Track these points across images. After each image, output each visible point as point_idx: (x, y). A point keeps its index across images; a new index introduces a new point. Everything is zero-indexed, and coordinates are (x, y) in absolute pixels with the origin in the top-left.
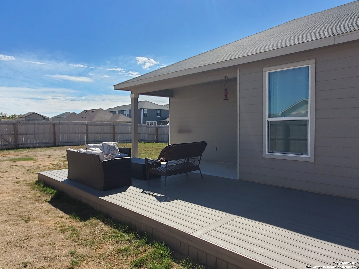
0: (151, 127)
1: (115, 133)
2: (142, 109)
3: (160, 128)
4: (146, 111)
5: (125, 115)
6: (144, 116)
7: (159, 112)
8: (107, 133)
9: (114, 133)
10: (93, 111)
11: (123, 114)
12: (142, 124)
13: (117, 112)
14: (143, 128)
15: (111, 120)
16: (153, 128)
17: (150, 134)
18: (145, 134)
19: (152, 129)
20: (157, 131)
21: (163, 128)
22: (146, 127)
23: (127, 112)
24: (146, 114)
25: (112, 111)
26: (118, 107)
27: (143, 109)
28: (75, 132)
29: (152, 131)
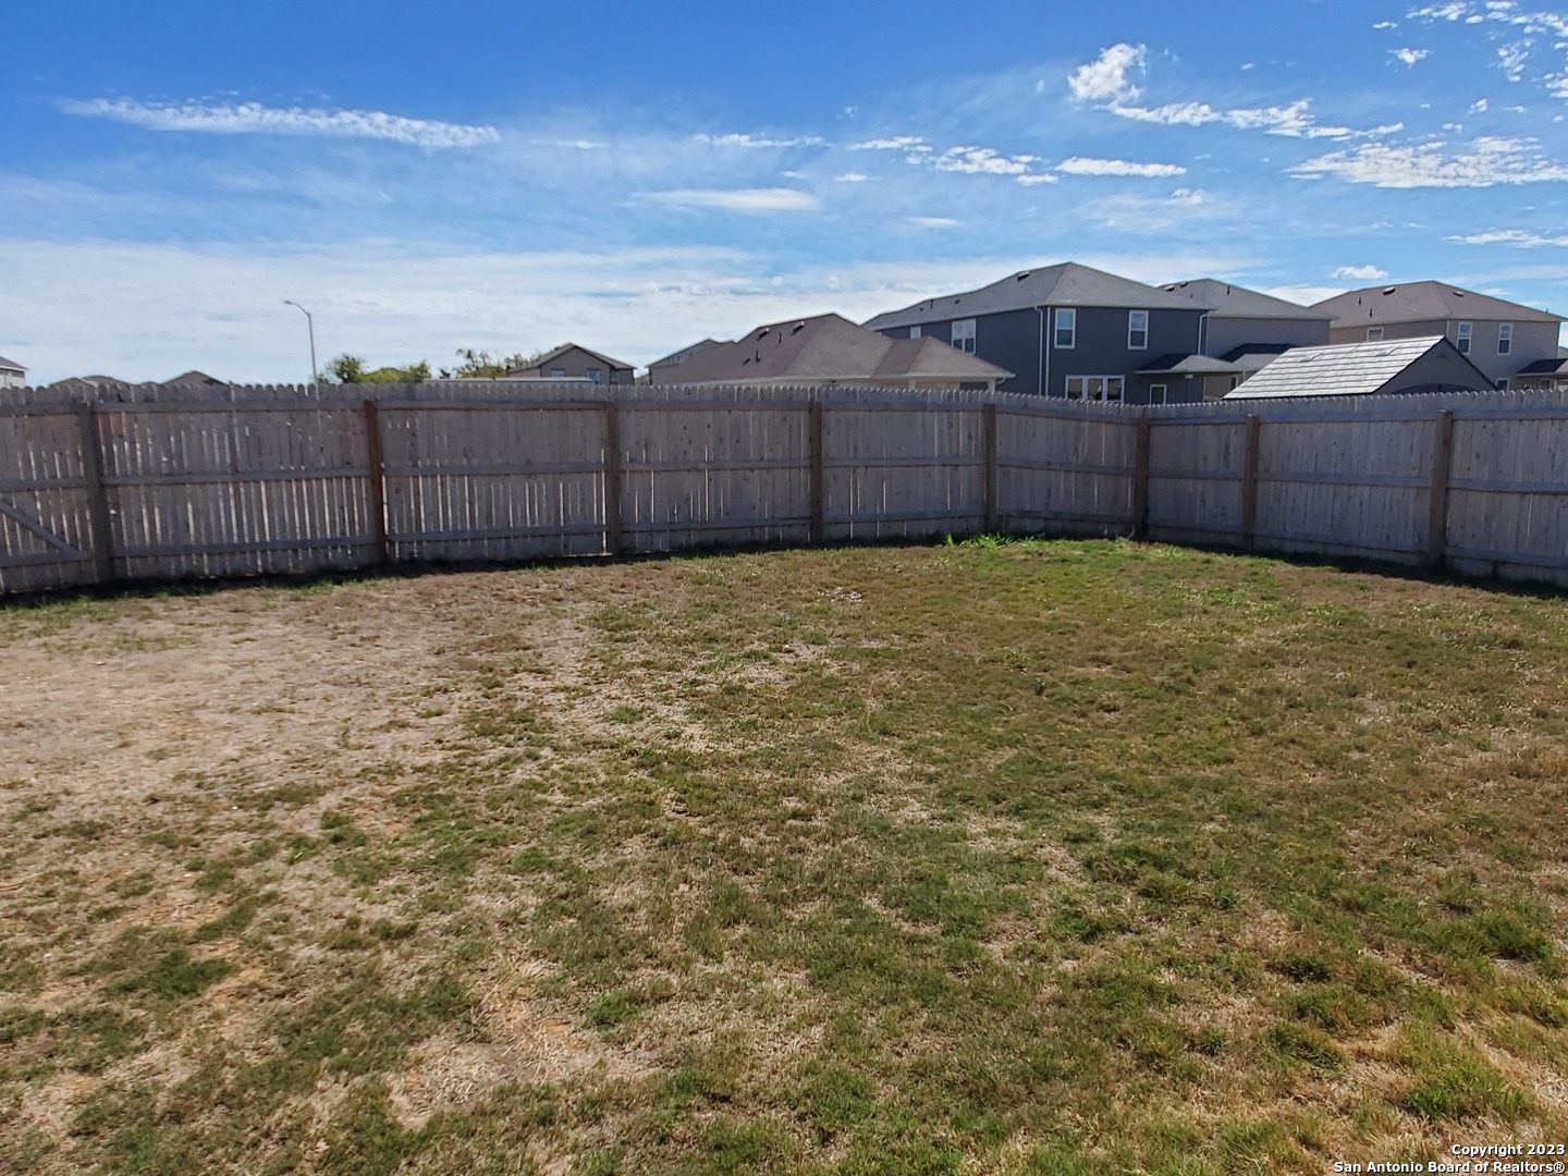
0: (1097, 419)
1: (825, 463)
2: (1046, 307)
3: (1167, 421)
4: (1066, 322)
5: (958, 344)
6: (1056, 346)
7: (1139, 323)
8: (762, 464)
9: (816, 463)
10: (796, 327)
11: (945, 337)
12: (1043, 394)
13: (916, 333)
14: (1041, 422)
15: (877, 371)
16: (1111, 420)
17: (1090, 469)
18: (1048, 466)
19: (1105, 432)
20: (1144, 447)
21: (1198, 421)
22: (1064, 416)
23: (965, 331)
24: (1065, 337)
25: (893, 329)
26: (920, 307)
27: (1054, 308)
28: (528, 462)
29: (1105, 443)
